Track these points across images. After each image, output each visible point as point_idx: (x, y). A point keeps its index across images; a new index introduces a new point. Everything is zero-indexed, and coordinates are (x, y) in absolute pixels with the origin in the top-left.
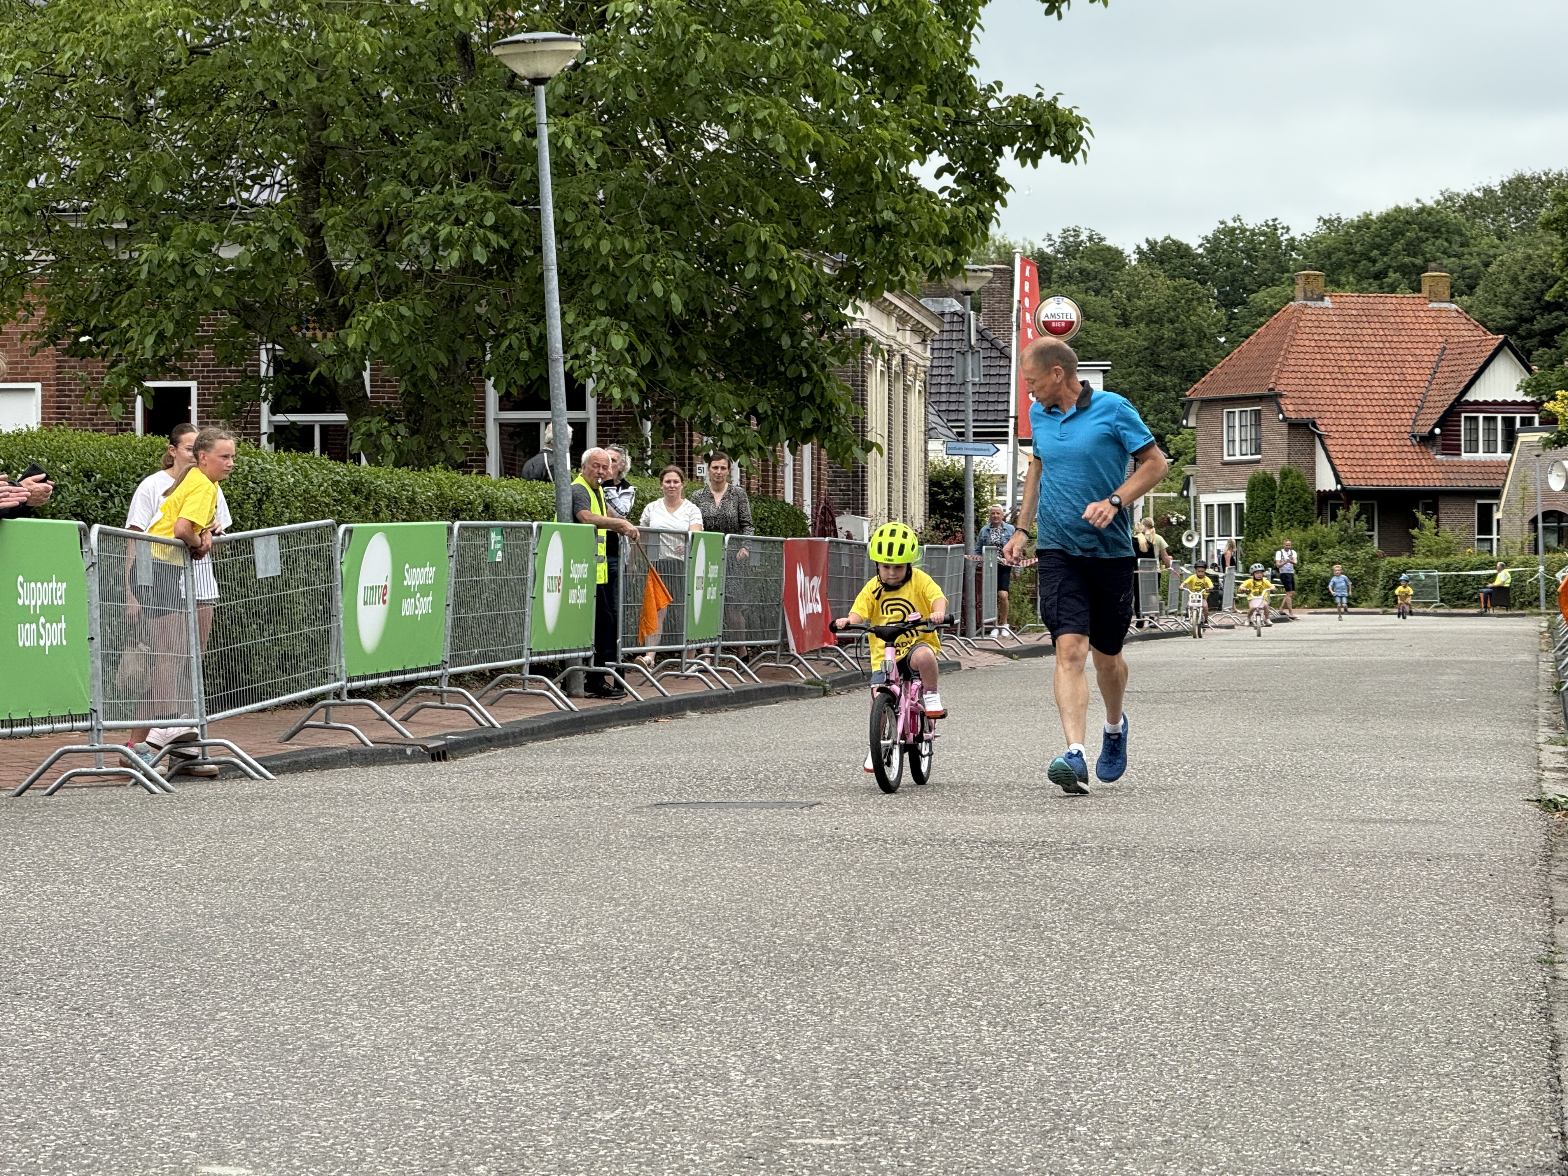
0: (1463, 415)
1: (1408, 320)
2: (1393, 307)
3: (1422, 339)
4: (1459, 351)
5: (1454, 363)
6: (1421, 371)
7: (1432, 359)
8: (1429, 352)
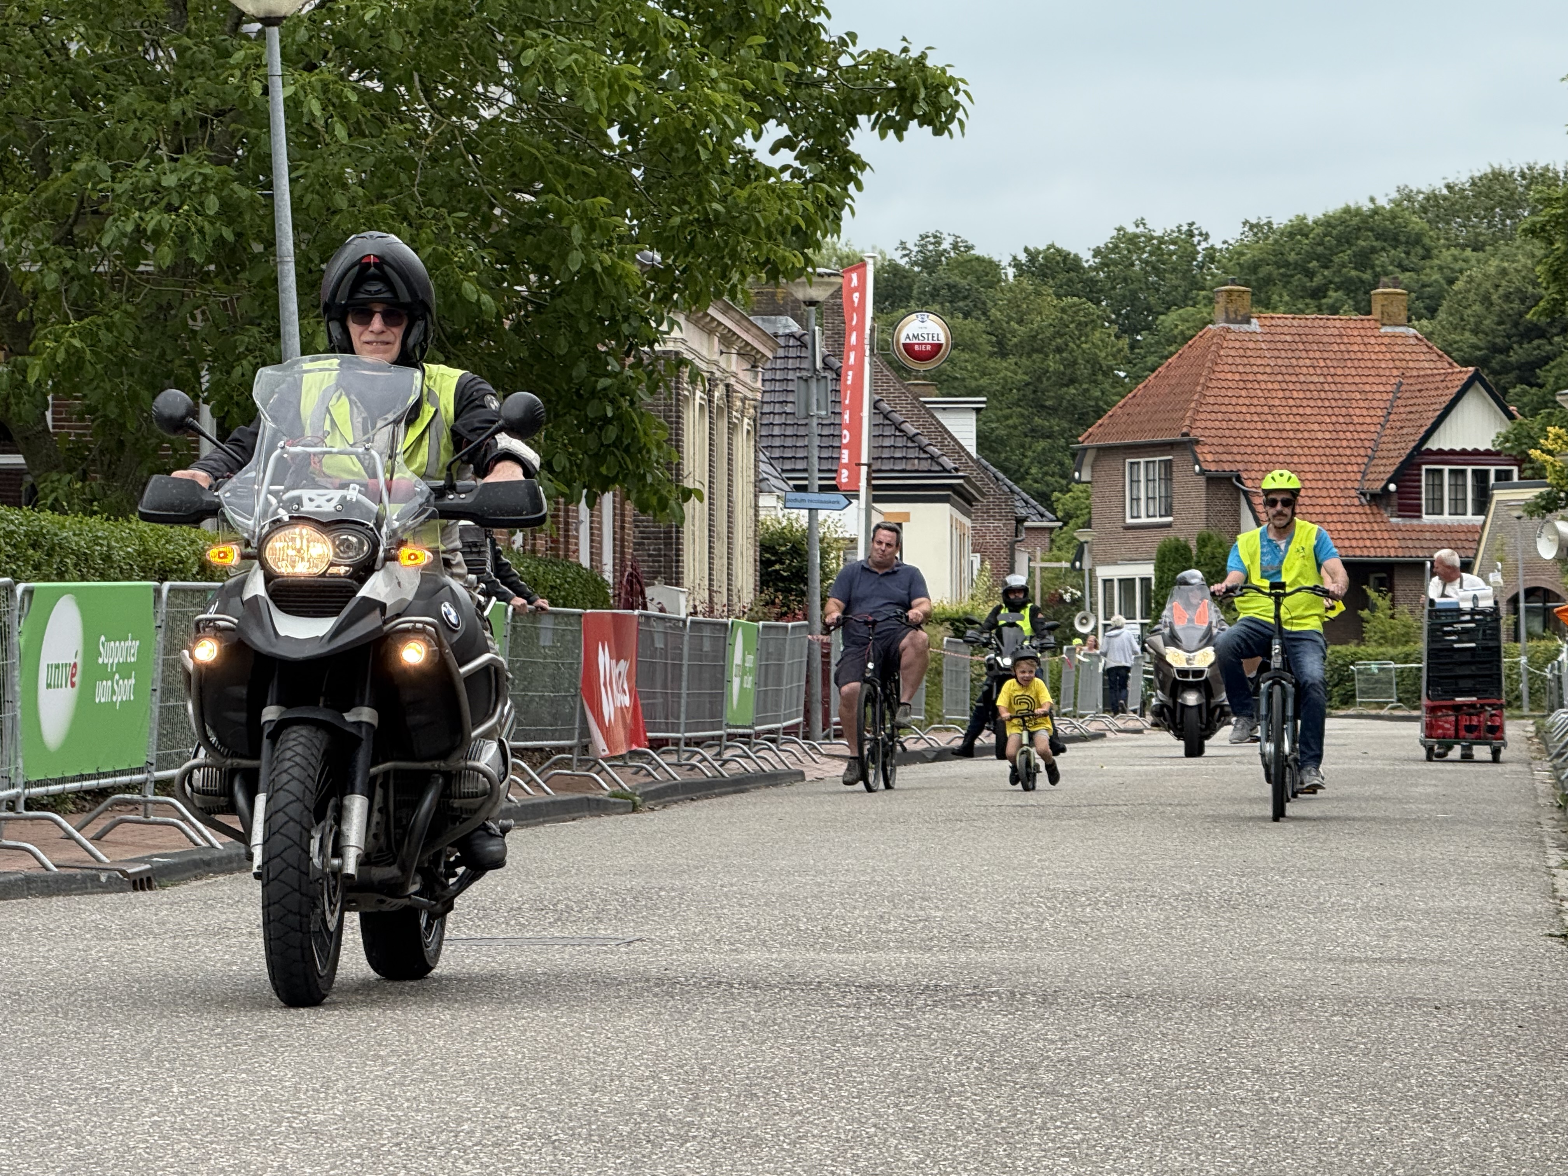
0: (1424, 467)
1: (1356, 348)
2: (1336, 332)
3: (1372, 372)
4: (1419, 387)
5: (1412, 402)
6: (1372, 413)
7: (1385, 396)
8: (1382, 388)
